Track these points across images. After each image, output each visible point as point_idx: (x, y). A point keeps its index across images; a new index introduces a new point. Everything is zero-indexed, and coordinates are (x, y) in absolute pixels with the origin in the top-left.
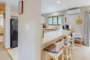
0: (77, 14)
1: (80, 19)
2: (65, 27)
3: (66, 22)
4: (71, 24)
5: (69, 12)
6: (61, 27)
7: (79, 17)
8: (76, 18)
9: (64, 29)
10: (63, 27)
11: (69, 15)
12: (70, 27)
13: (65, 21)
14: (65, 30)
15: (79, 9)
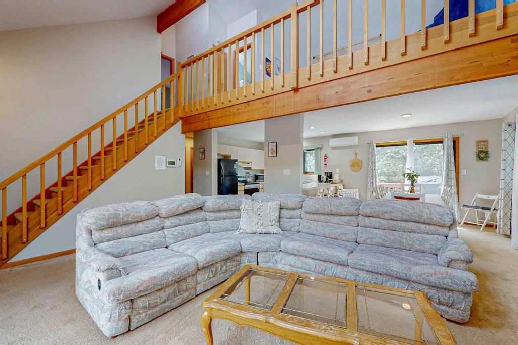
0: (350, 147)
1: (358, 158)
2: (324, 177)
3: (326, 164)
4: (338, 170)
5: (333, 142)
6: (315, 177)
7: (356, 153)
8: (349, 156)
9: (321, 182)
10: (320, 177)
11: (334, 148)
12: (336, 177)
13: (323, 162)
14: (323, 184)
15: (356, 138)
